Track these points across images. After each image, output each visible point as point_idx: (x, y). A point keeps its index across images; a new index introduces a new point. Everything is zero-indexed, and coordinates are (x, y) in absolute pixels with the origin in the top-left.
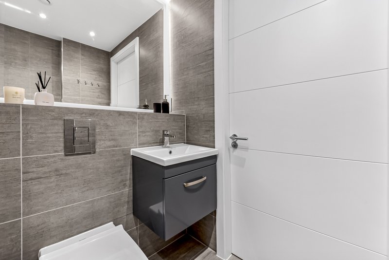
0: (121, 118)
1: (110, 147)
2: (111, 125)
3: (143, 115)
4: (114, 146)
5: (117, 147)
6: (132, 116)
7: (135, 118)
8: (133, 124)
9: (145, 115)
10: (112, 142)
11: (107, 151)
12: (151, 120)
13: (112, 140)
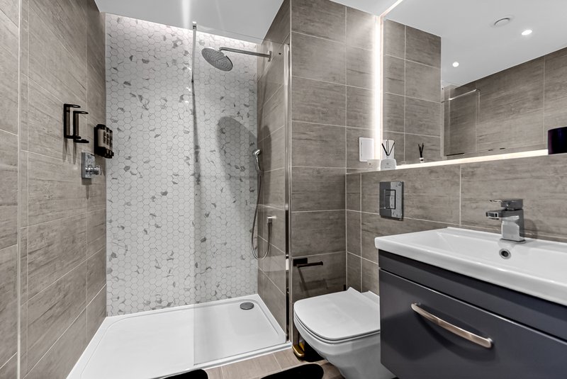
0: (433, 177)
1: (417, 216)
2: (420, 187)
3: (473, 168)
4: (423, 217)
5: (426, 218)
6: (451, 172)
7: (456, 175)
8: (452, 185)
9: (477, 167)
10: (420, 210)
11: (415, 222)
12: (492, 177)
13: (421, 207)
